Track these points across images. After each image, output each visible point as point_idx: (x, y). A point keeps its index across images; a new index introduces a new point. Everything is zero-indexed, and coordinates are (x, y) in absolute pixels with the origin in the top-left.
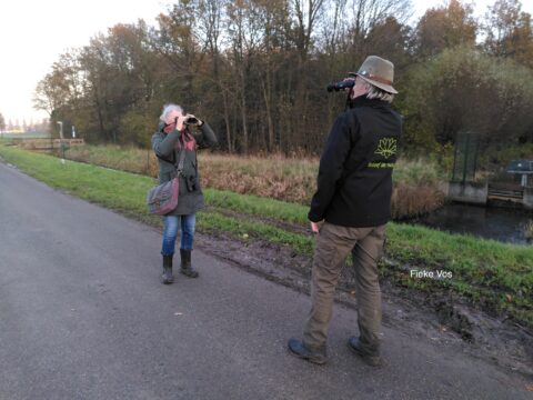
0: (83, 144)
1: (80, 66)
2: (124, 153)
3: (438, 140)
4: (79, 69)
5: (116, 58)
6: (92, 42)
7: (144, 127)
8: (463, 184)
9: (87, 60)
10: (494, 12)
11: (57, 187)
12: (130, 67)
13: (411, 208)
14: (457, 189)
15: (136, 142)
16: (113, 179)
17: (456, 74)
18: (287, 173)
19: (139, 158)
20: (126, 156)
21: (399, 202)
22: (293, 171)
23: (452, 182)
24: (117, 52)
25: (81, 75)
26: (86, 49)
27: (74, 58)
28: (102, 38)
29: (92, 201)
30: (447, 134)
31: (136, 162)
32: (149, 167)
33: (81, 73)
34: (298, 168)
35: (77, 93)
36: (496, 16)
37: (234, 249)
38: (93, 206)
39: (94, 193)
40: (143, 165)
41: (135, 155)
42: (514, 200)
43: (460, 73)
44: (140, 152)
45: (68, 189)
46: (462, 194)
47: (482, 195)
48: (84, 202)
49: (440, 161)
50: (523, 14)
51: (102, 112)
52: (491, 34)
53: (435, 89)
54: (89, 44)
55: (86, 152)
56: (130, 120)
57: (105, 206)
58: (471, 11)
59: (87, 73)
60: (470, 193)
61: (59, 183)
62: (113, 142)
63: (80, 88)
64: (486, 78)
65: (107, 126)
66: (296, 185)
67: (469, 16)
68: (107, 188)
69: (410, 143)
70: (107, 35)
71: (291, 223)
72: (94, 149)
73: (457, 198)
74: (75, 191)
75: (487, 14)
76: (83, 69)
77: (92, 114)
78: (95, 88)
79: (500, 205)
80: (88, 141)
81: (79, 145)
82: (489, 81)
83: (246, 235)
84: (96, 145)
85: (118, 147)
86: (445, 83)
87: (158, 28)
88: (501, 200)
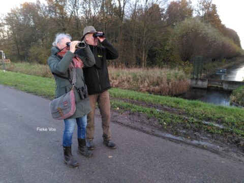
0: (10, 62)
1: (5, 22)
2: (32, 66)
3: (183, 60)
4: (5, 24)
5: (25, 19)
6: (12, 11)
7: (41, 53)
8: (197, 79)
9: (10, 20)
10: (200, 4)
11: (6, 85)
12: (33, 24)
13: (177, 91)
14: (194, 82)
15: (37, 61)
16: (33, 80)
17: (191, 30)
18: (118, 76)
19: (41, 69)
20: (33, 68)
21: (172, 88)
22: (121, 75)
23: (192, 79)
24: (25, 16)
25: (6, 28)
26: (9, 14)
27: (2, 18)
28: (17, 9)
29: (28, 92)
30: (186, 57)
31: (39, 71)
32: (47, 73)
33: (6, 26)
34: (123, 73)
35: (4, 37)
36: (201, 5)
37: (116, 116)
38: (29, 94)
39: (27, 88)
40: (44, 72)
41: (38, 67)
42: (219, 86)
43: (193, 30)
44: (41, 66)
45: (12, 86)
46: (196, 84)
47: (205, 84)
48: (23, 92)
49: (184, 69)
50: (213, 5)
51: (19, 46)
52: (199, 13)
53: (182, 37)
54: (10, 12)
55: (12, 66)
56: (33, 50)
57: (36, 95)
58: (191, 3)
59: (10, 26)
60: (200, 83)
61: (6, 83)
62: (25, 61)
63: (6, 34)
64: (204, 32)
65: (21, 53)
66: (123, 81)
67: (190, 5)
68: (33, 85)
69: (169, 61)
70: (19, 8)
71: (136, 101)
72: (16, 64)
73: (194, 86)
74: (16, 86)
75: (197, 4)
76: (7, 24)
77: (14, 47)
78: (14, 34)
79: (213, 88)
80: (12, 60)
81: (8, 62)
82: (205, 34)
83: (118, 108)
84: (16, 62)
85: (29, 63)
86: (187, 34)
87: (47, 5)
88: (213, 87)
